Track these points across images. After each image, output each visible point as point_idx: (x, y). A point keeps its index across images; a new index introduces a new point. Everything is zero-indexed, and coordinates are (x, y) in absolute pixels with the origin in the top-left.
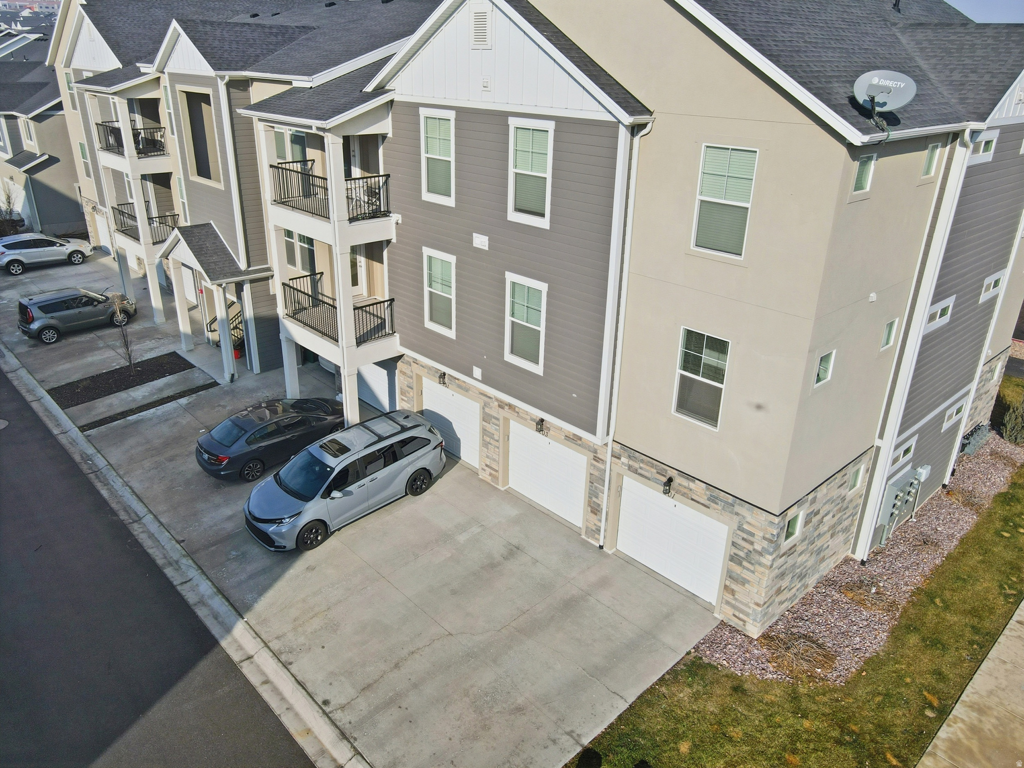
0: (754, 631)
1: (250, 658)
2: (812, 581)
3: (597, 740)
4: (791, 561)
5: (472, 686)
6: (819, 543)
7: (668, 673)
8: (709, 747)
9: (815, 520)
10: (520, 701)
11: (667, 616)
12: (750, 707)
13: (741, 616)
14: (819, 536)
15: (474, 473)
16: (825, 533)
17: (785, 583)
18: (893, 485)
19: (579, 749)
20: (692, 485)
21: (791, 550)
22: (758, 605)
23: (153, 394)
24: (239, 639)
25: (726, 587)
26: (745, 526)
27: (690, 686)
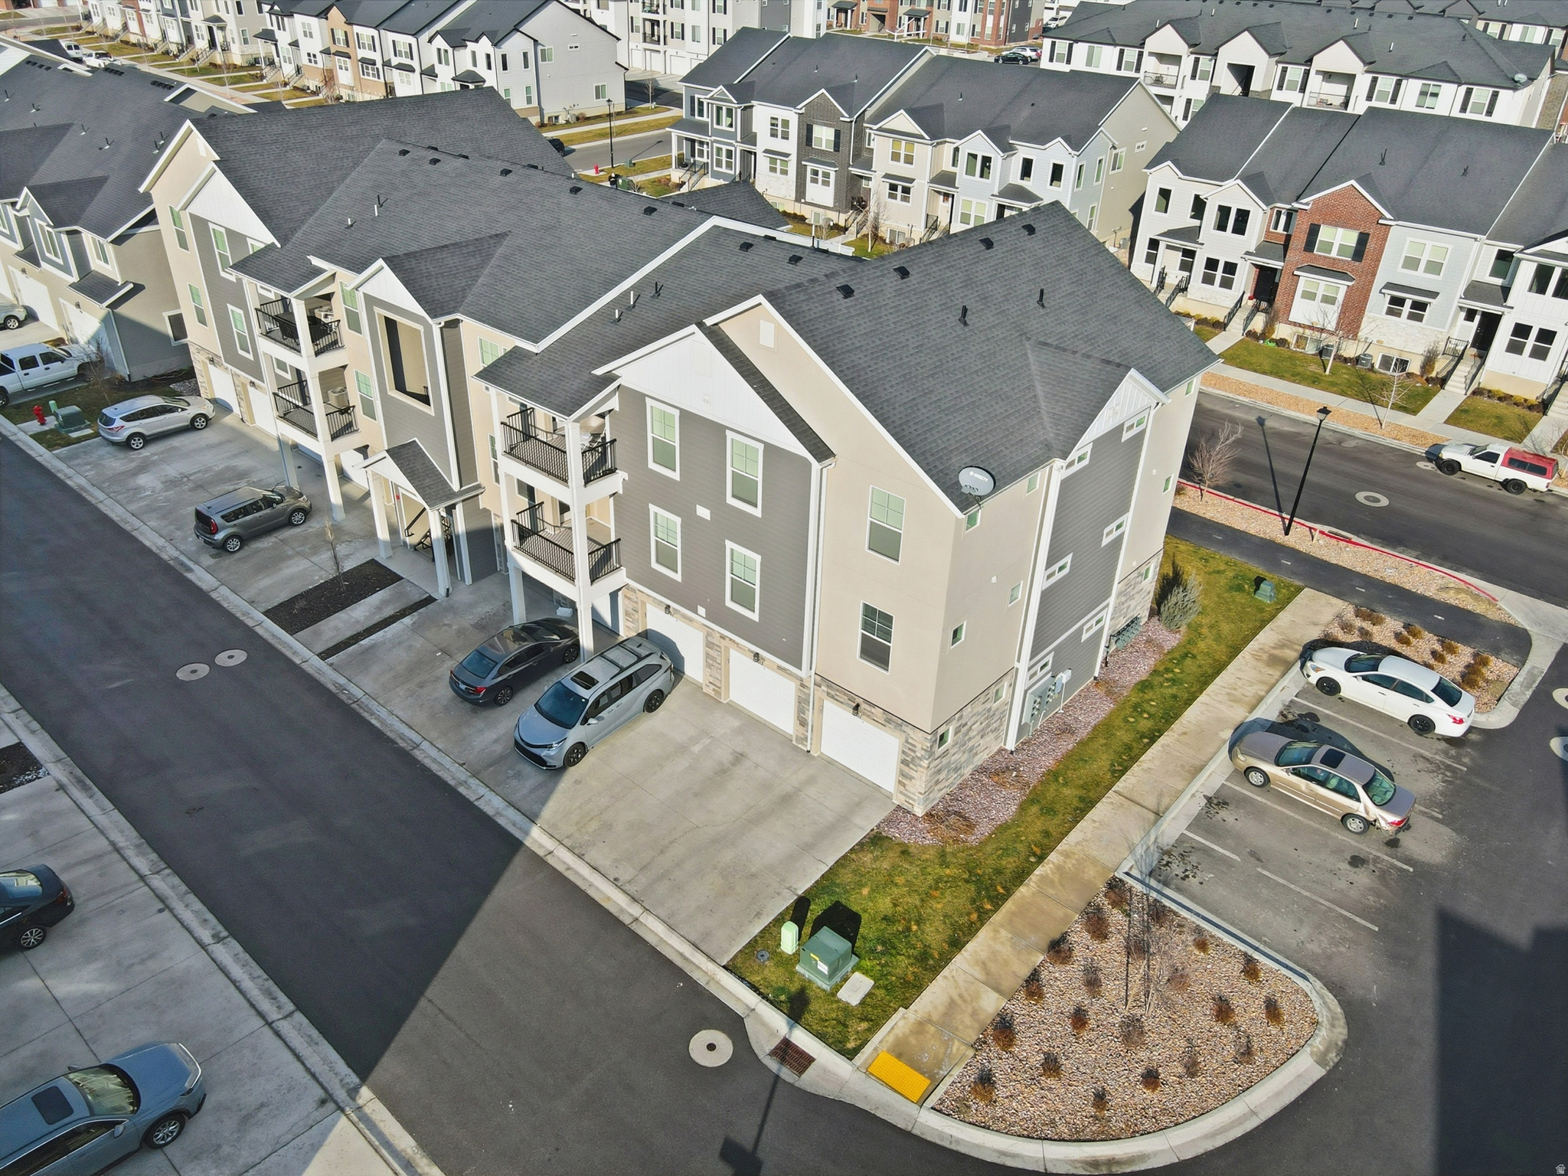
0: (919, 811)
1: (551, 853)
2: (967, 772)
3: (807, 891)
4: (945, 761)
5: (719, 862)
6: (970, 744)
7: (857, 845)
8: (882, 891)
9: (964, 730)
10: (753, 870)
11: (858, 804)
12: (911, 863)
13: (911, 801)
14: (970, 739)
15: (698, 687)
16: (974, 737)
17: (941, 777)
18: (1032, 693)
19: (796, 897)
20: (873, 710)
21: (946, 753)
22: (921, 793)
23: (374, 614)
24: (538, 840)
25: (900, 782)
26: (910, 740)
27: (872, 852)
